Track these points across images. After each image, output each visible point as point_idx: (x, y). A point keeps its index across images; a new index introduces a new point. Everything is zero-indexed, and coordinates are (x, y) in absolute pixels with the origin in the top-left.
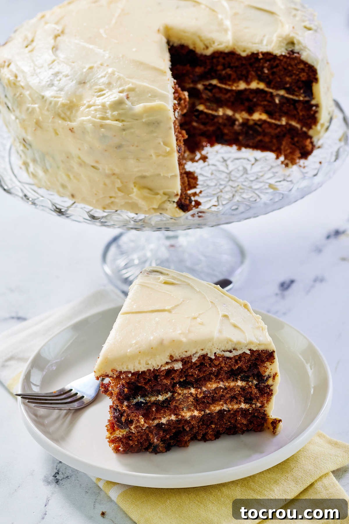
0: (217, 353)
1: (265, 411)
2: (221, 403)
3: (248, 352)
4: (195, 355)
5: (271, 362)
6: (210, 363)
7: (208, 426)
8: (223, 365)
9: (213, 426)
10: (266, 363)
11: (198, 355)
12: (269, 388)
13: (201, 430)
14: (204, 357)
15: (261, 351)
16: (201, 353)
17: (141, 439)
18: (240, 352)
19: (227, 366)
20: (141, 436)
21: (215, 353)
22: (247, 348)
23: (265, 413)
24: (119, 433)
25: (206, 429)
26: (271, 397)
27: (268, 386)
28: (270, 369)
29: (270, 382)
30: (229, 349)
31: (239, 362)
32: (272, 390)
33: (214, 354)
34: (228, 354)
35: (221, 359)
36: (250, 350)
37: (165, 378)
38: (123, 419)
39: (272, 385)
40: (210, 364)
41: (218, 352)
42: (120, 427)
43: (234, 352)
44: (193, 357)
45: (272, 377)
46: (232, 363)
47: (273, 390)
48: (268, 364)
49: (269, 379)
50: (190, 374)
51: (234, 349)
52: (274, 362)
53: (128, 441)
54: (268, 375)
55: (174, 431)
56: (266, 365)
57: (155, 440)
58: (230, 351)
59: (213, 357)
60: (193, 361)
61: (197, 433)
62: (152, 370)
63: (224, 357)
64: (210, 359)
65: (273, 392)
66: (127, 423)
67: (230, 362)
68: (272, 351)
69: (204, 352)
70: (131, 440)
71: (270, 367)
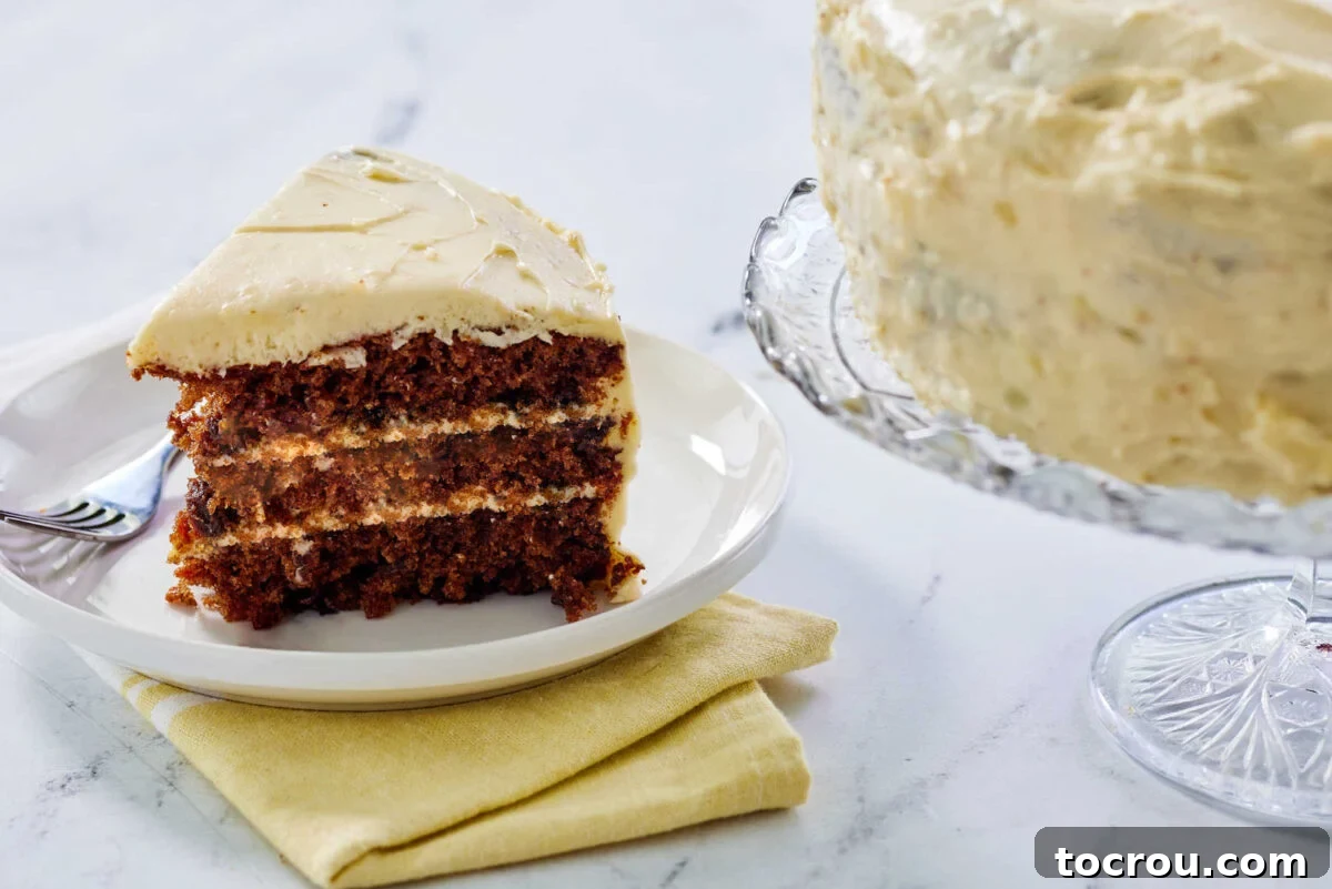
0: (461, 331)
1: (601, 525)
2: (480, 488)
3: (547, 338)
4: (400, 332)
5: (615, 379)
6: (443, 361)
7: (447, 558)
8: (478, 370)
9: (460, 557)
10: (601, 379)
11: (408, 332)
12: (613, 459)
13: (428, 566)
14: (426, 338)
15: (584, 339)
16: (414, 327)
17: (263, 573)
18: (523, 336)
19: (491, 374)
20: (263, 564)
21: (456, 332)
22: (544, 325)
23: (603, 532)
24: (201, 550)
25: (443, 564)
26: (620, 486)
27: (611, 453)
28: (611, 399)
29: (613, 439)
30: (495, 324)
31: (524, 367)
32: (618, 466)
33: (451, 334)
34: (490, 340)
35: (471, 350)
36: (552, 333)
37: (321, 396)
38: (211, 505)
39: (619, 451)
40: (444, 366)
41: (464, 329)
42: (202, 531)
43: (508, 333)
44: (395, 337)
45: (619, 425)
46: (504, 367)
47: (624, 466)
48: (603, 383)
49: (612, 429)
50: (392, 389)
51: (508, 327)
52: (621, 379)
53: (228, 578)
54: (608, 418)
55: (353, 561)
56: (599, 384)
57: (298, 578)
58: (499, 332)
59: (450, 342)
60: (395, 347)
61: (418, 574)
62: (284, 363)
63: (483, 347)
64: (444, 347)
65: (624, 471)
66: (220, 518)
67: (499, 364)
68: (614, 343)
69: (425, 326)
70: (236, 574)
71: (612, 393)
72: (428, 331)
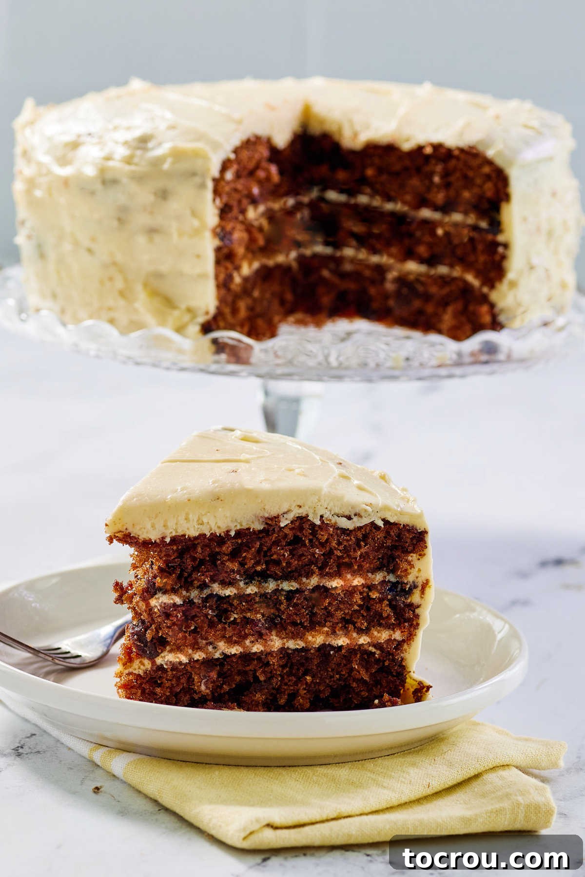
0: (325, 516)
1: (402, 659)
2: (326, 629)
3: (380, 523)
4: (285, 515)
5: (420, 555)
6: (311, 537)
7: (300, 679)
8: (334, 544)
9: (308, 678)
10: (412, 554)
11: (291, 516)
12: (414, 612)
13: (286, 684)
14: (302, 521)
15: (404, 525)
16: (296, 512)
17: (178, 685)
18: (365, 521)
19: (341, 547)
20: (178, 679)
21: (322, 517)
22: (379, 515)
23: (404, 664)
24: (140, 666)
25: (296, 684)
26: (417, 631)
27: (413, 607)
28: (416, 569)
29: (415, 598)
30: (347, 513)
31: (362, 544)
32: (417, 616)
33: (319, 517)
34: (344, 523)
35: (331, 529)
36: (383, 520)
37: (229, 560)
38: (149, 635)
39: (418, 606)
40: (311, 541)
41: (327, 515)
42: (142, 653)
43: (355, 519)
44: (282, 519)
45: (420, 588)
46: (350, 543)
47: (421, 618)
48: (413, 557)
49: (415, 591)
50: (275, 557)
51: (355, 515)
52: (424, 555)
53: (154, 689)
54: (414, 582)
55: (238, 678)
56: (410, 558)
57: (203, 688)
58: (349, 518)
59: (318, 522)
60: (282, 525)
61: (278, 690)
62: (208, 534)
63: (338, 528)
64: (313, 525)
65: (421, 621)
66: (155, 644)
67: (347, 541)
68: (422, 529)
69: (302, 512)
70: (160, 685)
71: (418, 564)
72: (304, 515)
